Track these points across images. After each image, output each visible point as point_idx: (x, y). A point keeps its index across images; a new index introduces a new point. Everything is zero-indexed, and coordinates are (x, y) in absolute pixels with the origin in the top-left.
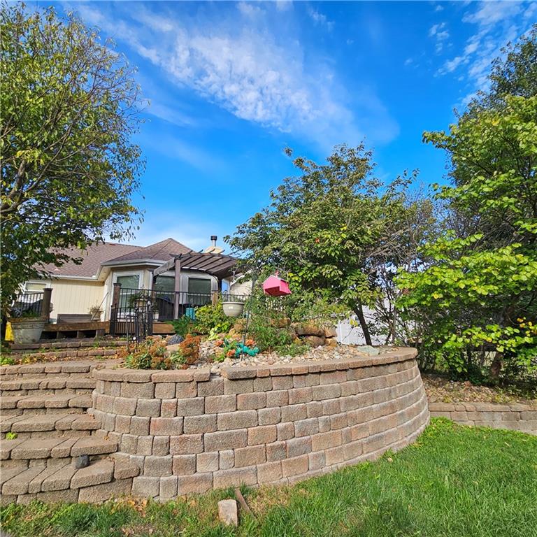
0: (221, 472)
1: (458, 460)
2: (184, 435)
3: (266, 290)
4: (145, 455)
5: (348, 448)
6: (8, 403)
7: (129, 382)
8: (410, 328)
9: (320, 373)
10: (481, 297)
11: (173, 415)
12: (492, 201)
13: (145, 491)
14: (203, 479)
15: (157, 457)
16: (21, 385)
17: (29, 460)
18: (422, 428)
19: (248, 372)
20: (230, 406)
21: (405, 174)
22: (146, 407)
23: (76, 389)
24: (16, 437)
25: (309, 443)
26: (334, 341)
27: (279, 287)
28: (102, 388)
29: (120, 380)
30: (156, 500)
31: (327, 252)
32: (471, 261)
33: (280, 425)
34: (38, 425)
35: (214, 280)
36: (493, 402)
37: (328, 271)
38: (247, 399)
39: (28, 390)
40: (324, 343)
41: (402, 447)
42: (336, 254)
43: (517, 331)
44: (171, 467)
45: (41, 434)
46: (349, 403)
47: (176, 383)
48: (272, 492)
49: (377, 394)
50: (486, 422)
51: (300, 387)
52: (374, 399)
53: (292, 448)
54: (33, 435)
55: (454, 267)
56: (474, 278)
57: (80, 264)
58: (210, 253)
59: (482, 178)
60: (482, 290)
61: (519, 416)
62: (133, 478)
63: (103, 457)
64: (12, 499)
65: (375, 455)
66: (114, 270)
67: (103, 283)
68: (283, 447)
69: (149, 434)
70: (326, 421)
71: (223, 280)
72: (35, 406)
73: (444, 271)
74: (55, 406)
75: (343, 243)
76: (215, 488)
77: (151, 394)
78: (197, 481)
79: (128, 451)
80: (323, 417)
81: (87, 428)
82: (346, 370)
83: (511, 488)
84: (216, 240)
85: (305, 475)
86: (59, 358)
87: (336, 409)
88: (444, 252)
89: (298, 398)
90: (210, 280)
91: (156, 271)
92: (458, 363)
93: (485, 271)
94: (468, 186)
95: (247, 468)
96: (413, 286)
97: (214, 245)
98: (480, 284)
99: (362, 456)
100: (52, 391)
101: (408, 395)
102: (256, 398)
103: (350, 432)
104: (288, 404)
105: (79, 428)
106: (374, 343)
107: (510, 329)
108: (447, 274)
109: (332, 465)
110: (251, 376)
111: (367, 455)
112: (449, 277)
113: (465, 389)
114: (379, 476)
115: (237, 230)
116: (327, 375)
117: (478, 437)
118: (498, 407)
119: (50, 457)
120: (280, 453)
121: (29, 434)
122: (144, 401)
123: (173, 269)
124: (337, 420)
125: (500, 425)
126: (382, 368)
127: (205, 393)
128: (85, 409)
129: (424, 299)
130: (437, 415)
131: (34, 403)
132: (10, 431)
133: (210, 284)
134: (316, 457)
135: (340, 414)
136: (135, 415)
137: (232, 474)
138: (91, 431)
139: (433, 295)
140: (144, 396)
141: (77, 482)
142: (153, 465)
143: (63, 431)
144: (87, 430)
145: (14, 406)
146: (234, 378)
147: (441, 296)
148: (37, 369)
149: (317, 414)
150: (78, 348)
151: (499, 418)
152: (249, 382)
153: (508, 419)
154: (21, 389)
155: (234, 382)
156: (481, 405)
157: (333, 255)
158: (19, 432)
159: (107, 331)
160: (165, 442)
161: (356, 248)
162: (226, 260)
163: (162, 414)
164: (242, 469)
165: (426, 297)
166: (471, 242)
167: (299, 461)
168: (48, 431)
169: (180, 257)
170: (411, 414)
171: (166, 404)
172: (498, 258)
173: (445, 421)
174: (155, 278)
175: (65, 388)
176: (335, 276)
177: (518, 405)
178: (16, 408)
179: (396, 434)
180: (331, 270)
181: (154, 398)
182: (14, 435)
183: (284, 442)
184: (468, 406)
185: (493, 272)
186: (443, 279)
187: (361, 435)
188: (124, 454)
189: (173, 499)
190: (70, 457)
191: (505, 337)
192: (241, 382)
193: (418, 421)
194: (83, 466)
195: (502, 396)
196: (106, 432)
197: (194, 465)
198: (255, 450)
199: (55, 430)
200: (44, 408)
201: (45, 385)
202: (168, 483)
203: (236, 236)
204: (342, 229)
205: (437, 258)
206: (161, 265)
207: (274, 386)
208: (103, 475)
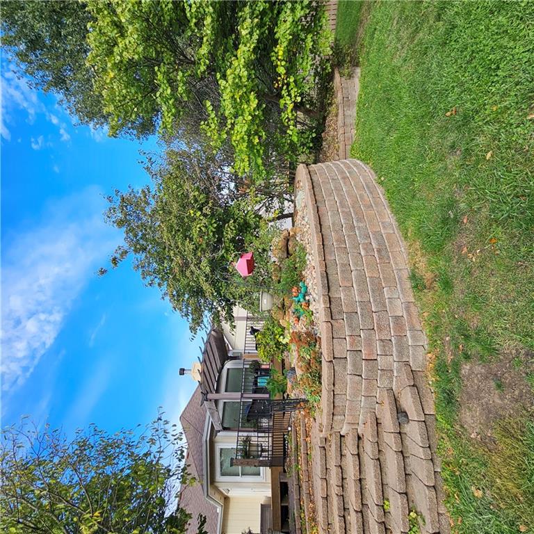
0: (401, 296)
1: (378, 133)
2: (375, 328)
3: (249, 273)
4: (392, 361)
5: (376, 206)
6: (358, 521)
7: (334, 385)
8: (278, 181)
9: (321, 225)
10: (259, 106)
11: (360, 339)
12: (180, 89)
13: (421, 358)
14: (408, 309)
15: (394, 349)
16: (339, 516)
17: (406, 474)
18: (358, 162)
19: (322, 277)
20: (350, 291)
21: (142, 162)
22: (354, 365)
23: (341, 455)
24: (388, 500)
25: (375, 233)
26: (292, 230)
27: (247, 260)
28: (339, 417)
29: (332, 393)
30: (426, 347)
31: (212, 231)
32: (228, 110)
33: (363, 253)
34: (375, 476)
35: (229, 365)
36: (337, 116)
37: (230, 233)
38: (344, 278)
39: (344, 508)
40: (294, 236)
41: (373, 173)
42: (215, 223)
43: (285, 87)
44: (401, 338)
45: (383, 474)
46: (343, 205)
47: (333, 338)
48: (412, 256)
49: (335, 187)
50: (352, 120)
51: (332, 238)
52: (339, 190)
53: (379, 244)
54: (385, 483)
55: (233, 124)
56: (244, 109)
57: (205, 518)
58: (201, 363)
59: (158, 94)
60: (254, 103)
61: (346, 99)
62: (412, 371)
63: (398, 402)
64: (438, 476)
65: (380, 190)
66: (212, 480)
67: (226, 499)
68: (379, 251)
69: (376, 360)
70: (357, 221)
71: (230, 354)
72: (359, 490)
73: (236, 132)
74: (358, 468)
75: (205, 215)
76: (413, 301)
77: (343, 361)
78: (409, 314)
79: (391, 379)
80: (354, 222)
81: (375, 425)
82: (318, 207)
83: (394, 96)
84: (184, 370)
85: (398, 235)
86: (311, 501)
87: (348, 215)
88: (219, 131)
89: (341, 240)
90: (228, 369)
91: (217, 427)
92: (309, 135)
93: (238, 100)
94: (164, 106)
95: (396, 276)
96: (247, 159)
97: (189, 372)
98: (249, 105)
99: (382, 198)
100: (345, 481)
101: (335, 169)
102: (343, 272)
103: (365, 206)
104: (346, 248)
105: (376, 433)
106: (292, 211)
107: (283, 92)
108: (239, 130)
109: (389, 217)
110: (325, 275)
111: (381, 195)
112: (241, 128)
113: (328, 136)
114: (394, 181)
115: (185, 318)
116: (322, 220)
117: (361, 124)
118: (340, 111)
119: (402, 452)
120: (383, 253)
121: (385, 487)
122: (349, 367)
123: (216, 402)
124: (356, 214)
125: (353, 112)
126: (314, 184)
127: (341, 312)
128: (359, 438)
129: (258, 151)
130: (349, 154)
131: (356, 492)
132: (383, 506)
133: (233, 369)
134: (384, 227)
135: (352, 211)
136: (361, 376)
137: (401, 287)
138: (377, 423)
139: (255, 143)
140: (345, 368)
141: (419, 415)
142: (400, 353)
143: (379, 451)
144: (377, 425)
145: (360, 514)
146: (327, 288)
147: (256, 137)
148: (323, 507)
149: (352, 228)
150: (300, 487)
151: (348, 113)
152: (330, 278)
153: (349, 106)
154: (344, 517)
155: (331, 289)
156: (340, 123)
157: (215, 225)
158: (383, 496)
159: (281, 469)
160: (382, 343)
161: (210, 205)
162: (209, 349)
163: (359, 349)
164: (397, 279)
165: (257, 149)
166: (213, 110)
167: (388, 240)
168: (380, 465)
169: (205, 394)
170: (349, 167)
171: (351, 345)
172: (228, 90)
173: (352, 149)
174: (225, 429)
175: (340, 466)
176: (234, 226)
177: (339, 98)
178: (361, 512)
179: (364, 177)
180: (229, 229)
181: (346, 358)
182: (386, 502)
183: (375, 250)
184: (341, 131)
185: (240, 94)
186: (243, 133)
187: (366, 198)
188: (394, 383)
189: (424, 333)
190: (400, 433)
191: (289, 95)
192: (330, 284)
193: (354, 164)
194: (406, 416)
195: (333, 109)
196: (377, 405)
197: (397, 318)
198: (383, 270)
199: (379, 459)
200: (360, 480)
201: (338, 488)
202: (413, 337)
203: (190, 320)
204: (192, 215)
205: (225, 136)
206: (211, 419)
207: (332, 258)
208: (412, 394)
